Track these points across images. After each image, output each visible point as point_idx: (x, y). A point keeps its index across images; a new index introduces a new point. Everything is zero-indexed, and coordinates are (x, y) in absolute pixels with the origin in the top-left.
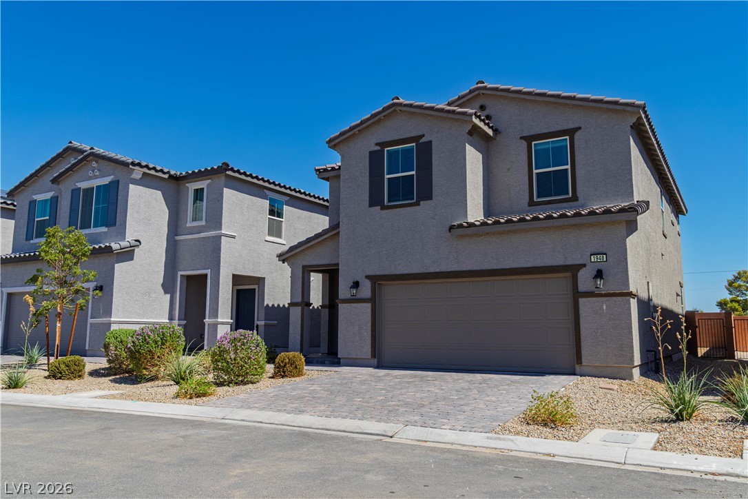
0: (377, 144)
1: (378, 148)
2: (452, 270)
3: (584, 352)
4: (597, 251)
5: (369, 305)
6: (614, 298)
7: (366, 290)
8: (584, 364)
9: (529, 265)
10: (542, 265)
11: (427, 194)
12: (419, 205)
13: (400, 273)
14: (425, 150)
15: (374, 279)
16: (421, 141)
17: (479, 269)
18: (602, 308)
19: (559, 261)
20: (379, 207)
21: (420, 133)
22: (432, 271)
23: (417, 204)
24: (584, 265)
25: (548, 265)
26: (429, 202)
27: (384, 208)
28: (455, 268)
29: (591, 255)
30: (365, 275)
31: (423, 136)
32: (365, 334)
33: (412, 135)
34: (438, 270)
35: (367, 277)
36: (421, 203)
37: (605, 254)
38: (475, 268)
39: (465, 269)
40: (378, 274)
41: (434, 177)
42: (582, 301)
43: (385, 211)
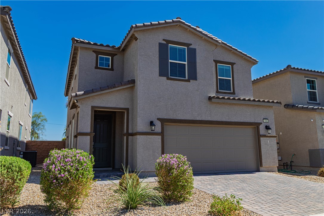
0: (164, 40)
1: (165, 42)
2: (208, 120)
3: (263, 161)
4: (265, 118)
5: (160, 137)
6: (271, 138)
7: (158, 128)
8: (263, 166)
9: (242, 121)
10: (247, 121)
11: (193, 76)
12: (190, 82)
13: (179, 119)
14: (192, 53)
15: (163, 121)
16: (190, 47)
17: (221, 120)
18: (267, 142)
19: (252, 121)
20: (166, 78)
21: (189, 42)
22: (198, 120)
23: (188, 81)
24: (261, 123)
25: (249, 122)
26: (195, 81)
27: (168, 79)
28: (209, 119)
29: (263, 119)
30: (157, 118)
31: (191, 45)
32: (157, 155)
33: (185, 42)
34: (200, 119)
35: (158, 119)
36: (191, 81)
37: (268, 119)
38: (219, 120)
39: (214, 120)
40: (165, 118)
41: (197, 69)
42: (261, 139)
43: (169, 81)
